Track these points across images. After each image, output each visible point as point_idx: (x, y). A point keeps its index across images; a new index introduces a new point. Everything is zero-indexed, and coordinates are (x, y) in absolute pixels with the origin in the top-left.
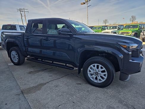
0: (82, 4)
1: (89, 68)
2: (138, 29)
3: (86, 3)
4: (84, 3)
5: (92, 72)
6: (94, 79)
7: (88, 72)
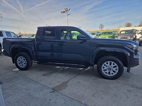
0: (62, 12)
1: (103, 66)
2: (112, 35)
3: (66, 12)
4: (64, 12)
5: (106, 68)
6: (108, 73)
7: (102, 69)
